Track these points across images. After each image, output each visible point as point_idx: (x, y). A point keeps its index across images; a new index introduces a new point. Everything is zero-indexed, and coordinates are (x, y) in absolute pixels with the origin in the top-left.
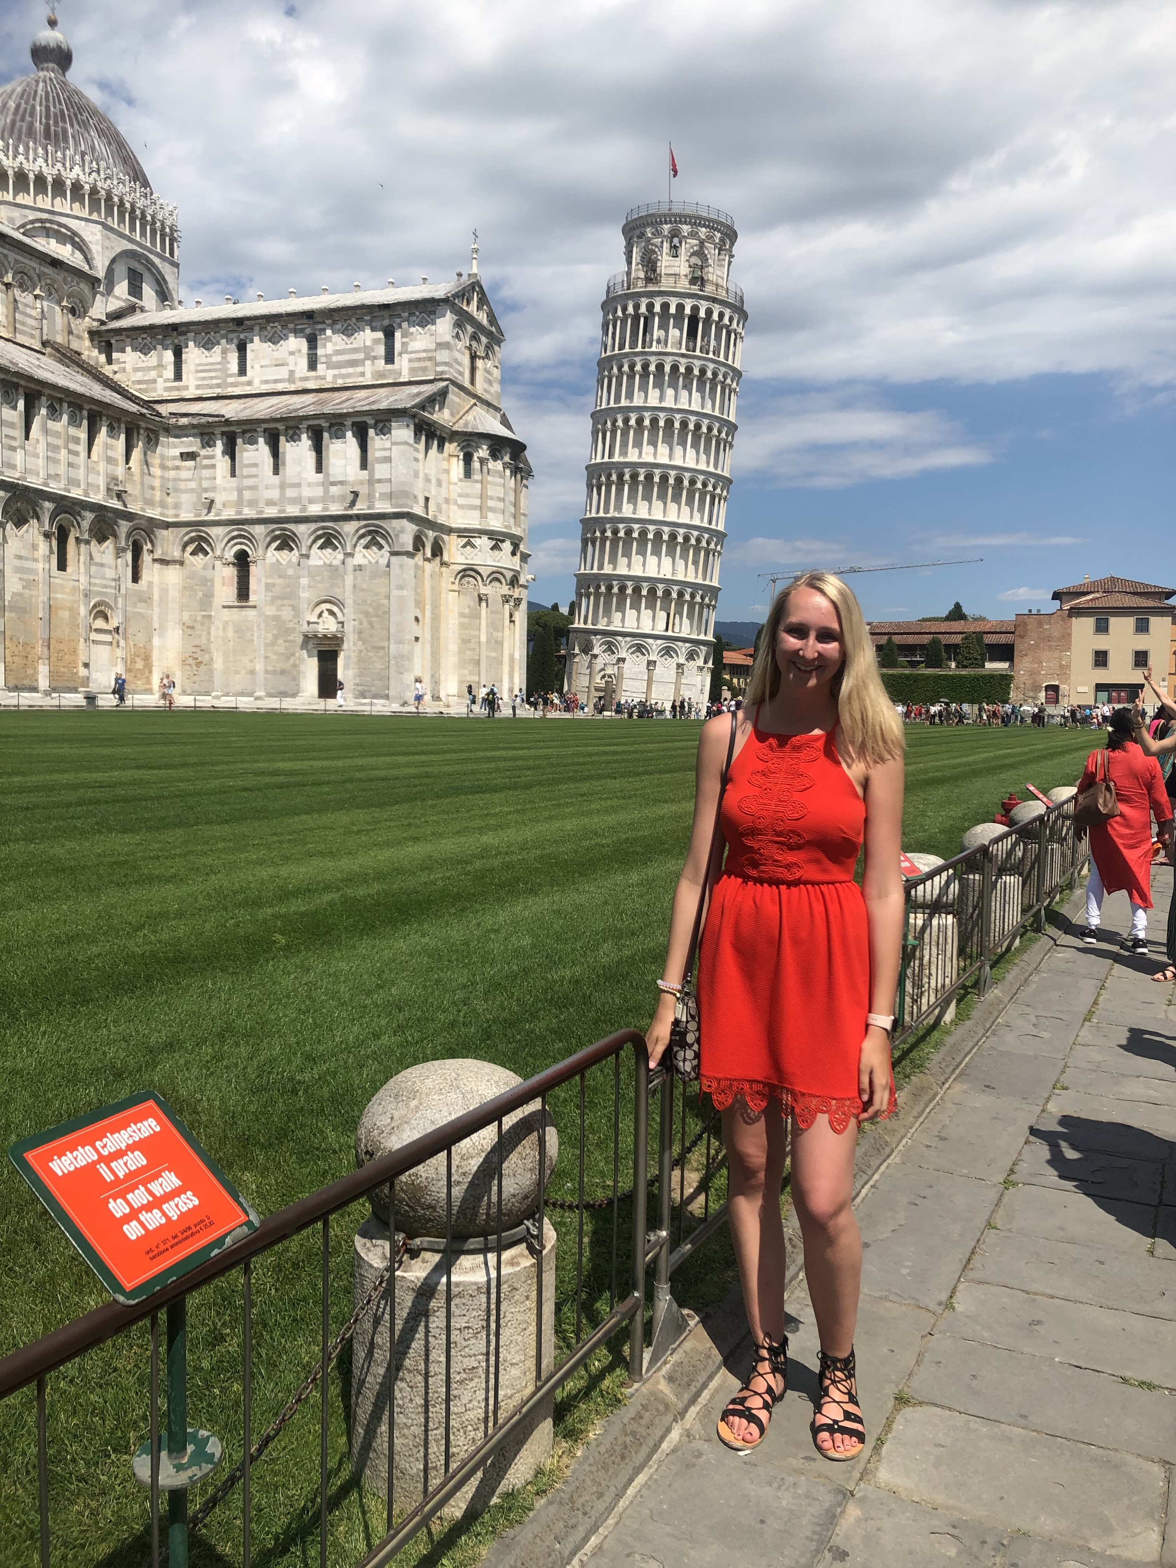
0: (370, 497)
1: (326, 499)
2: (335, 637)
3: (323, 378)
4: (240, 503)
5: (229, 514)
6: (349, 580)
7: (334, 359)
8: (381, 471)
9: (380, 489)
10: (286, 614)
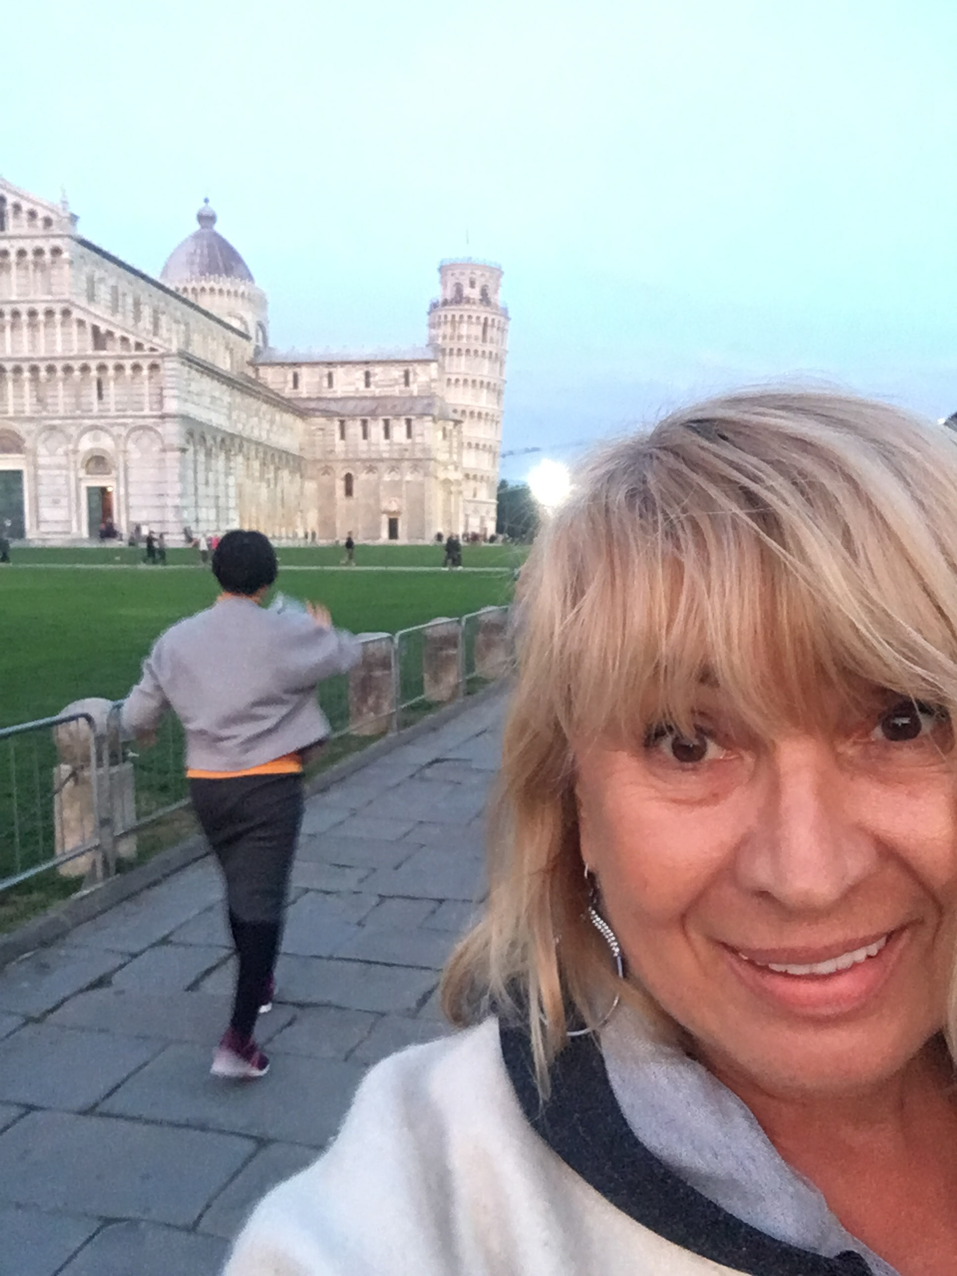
0: (413, 451)
1: (390, 451)
2: (398, 513)
3: (374, 391)
4: (346, 452)
5: (342, 456)
6: (404, 488)
7: (380, 383)
8: (418, 439)
9: (419, 447)
10: (372, 502)
